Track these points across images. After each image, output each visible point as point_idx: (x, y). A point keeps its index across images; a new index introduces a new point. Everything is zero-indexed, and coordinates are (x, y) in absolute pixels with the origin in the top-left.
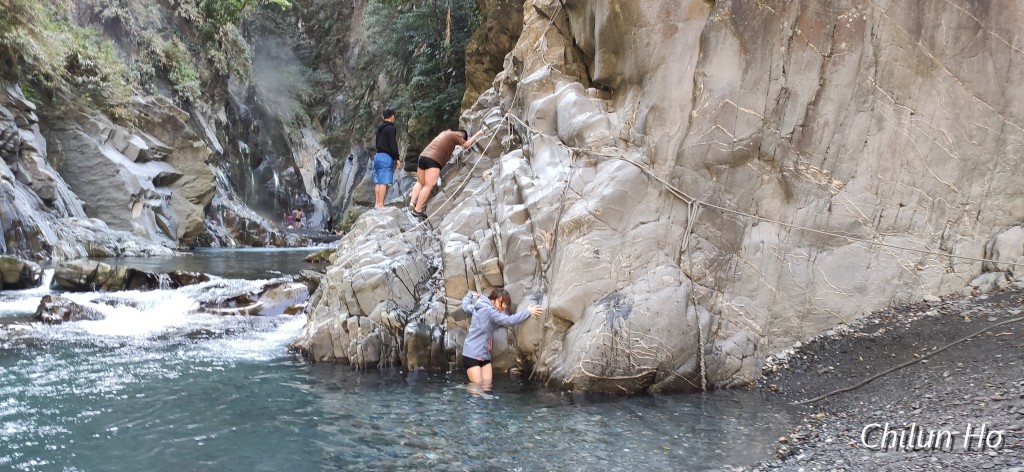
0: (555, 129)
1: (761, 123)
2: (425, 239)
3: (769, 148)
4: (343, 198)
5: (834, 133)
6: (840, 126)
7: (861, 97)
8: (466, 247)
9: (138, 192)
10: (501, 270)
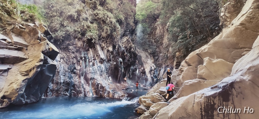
4: (160, 77)
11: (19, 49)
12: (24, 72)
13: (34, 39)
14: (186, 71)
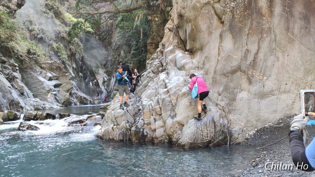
0: (176, 65)
1: (240, 61)
2: (137, 101)
3: (243, 68)
4: (111, 89)
5: (264, 62)
6: (265, 60)
7: (271, 51)
8: (150, 103)
9: (49, 90)
10: (161, 109)
11: (57, 79)
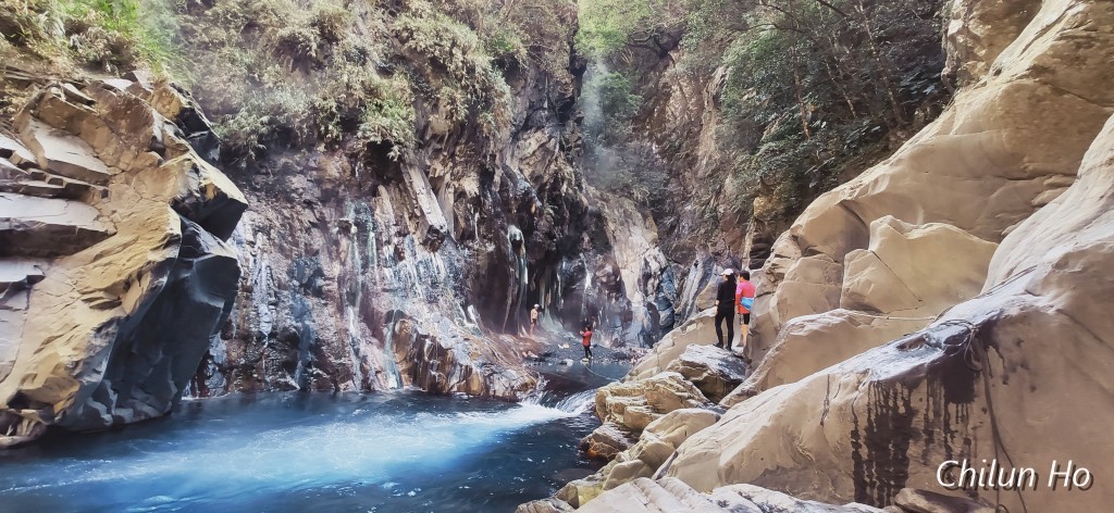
4: (686, 305)
11: (72, 194)
12: (101, 294)
13: (133, 148)
14: (793, 278)
